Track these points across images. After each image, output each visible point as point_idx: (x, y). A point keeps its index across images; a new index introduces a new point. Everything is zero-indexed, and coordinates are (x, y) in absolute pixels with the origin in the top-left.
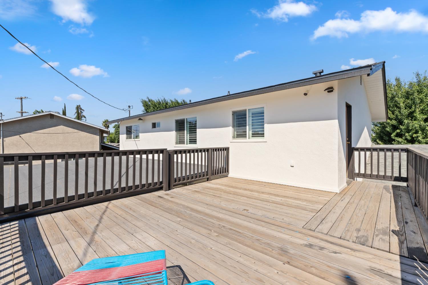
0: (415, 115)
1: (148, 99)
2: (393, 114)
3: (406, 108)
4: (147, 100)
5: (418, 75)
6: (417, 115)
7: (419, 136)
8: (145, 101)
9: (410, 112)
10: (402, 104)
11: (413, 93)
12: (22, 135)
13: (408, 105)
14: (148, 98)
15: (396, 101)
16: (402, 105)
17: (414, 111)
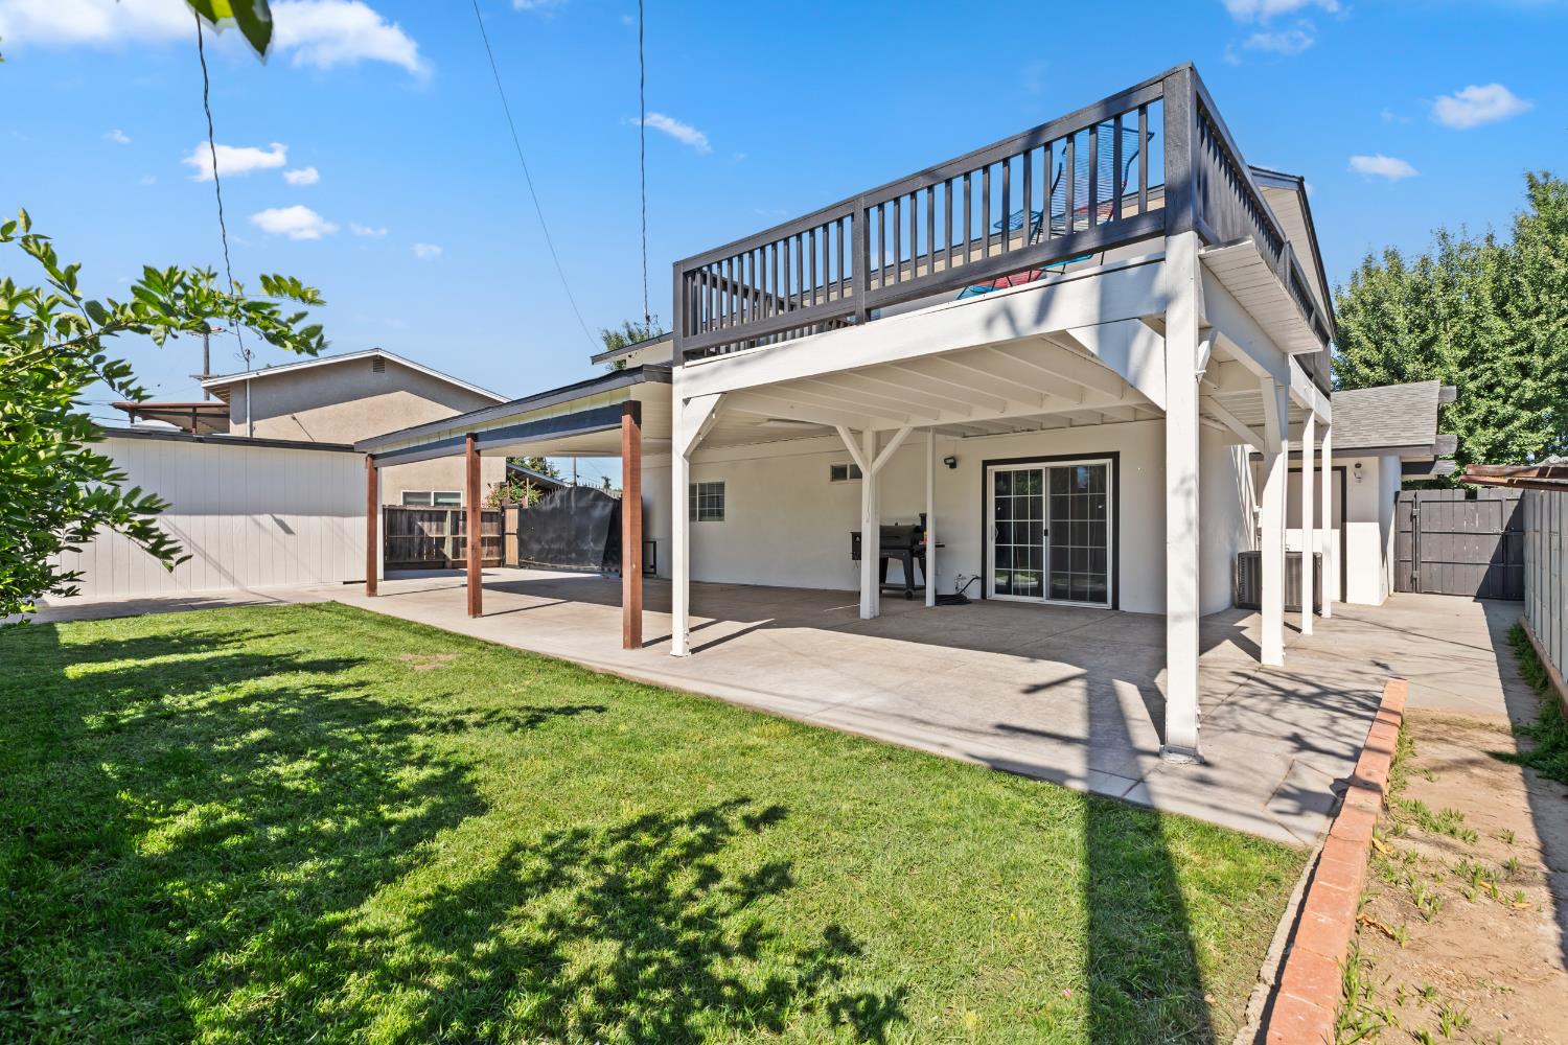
0: (1437, 349)
1: (625, 330)
2: (1379, 348)
3: (1410, 332)
4: (623, 333)
5: (1444, 236)
6: (1444, 349)
7: (1448, 408)
8: (617, 337)
9: (1424, 340)
10: (1400, 319)
11: (1430, 287)
13: (1418, 322)
14: (627, 326)
15: (1384, 314)
16: (1401, 322)
17: (1435, 339)
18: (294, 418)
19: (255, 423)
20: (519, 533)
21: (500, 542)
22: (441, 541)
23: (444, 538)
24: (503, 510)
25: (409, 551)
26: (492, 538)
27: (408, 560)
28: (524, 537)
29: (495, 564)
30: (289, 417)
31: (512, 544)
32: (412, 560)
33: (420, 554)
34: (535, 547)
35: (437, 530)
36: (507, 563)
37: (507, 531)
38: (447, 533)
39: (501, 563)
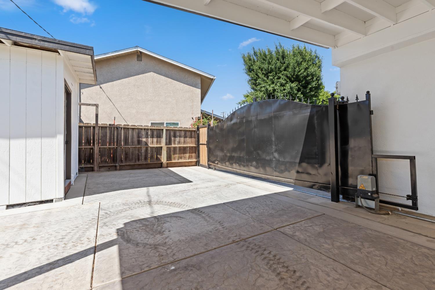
12: (103, 85)
18: (101, 88)
19: (82, 91)
20: (208, 144)
21: (196, 150)
22: (159, 150)
23: (162, 147)
24: (198, 129)
25: (139, 155)
26: (192, 147)
27: (137, 163)
28: (212, 146)
29: (193, 164)
30: (98, 87)
31: (204, 151)
32: (140, 163)
33: (146, 158)
34: (220, 154)
35: (157, 142)
36: (201, 163)
37: (201, 142)
38: (163, 144)
39: (197, 163)
